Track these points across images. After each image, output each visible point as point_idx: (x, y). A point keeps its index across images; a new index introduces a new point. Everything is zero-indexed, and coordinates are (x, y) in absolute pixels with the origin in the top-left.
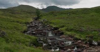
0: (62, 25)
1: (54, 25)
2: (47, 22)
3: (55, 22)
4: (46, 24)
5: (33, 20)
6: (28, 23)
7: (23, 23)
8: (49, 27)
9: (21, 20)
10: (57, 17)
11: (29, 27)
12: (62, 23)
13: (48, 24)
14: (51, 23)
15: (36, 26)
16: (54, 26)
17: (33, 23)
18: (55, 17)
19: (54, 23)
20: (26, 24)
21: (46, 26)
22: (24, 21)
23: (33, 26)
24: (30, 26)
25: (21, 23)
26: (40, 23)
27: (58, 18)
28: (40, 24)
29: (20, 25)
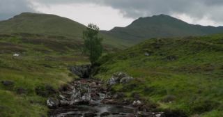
0: (200, 100)
1: (167, 101)
2: (133, 87)
3: (167, 88)
4: (129, 94)
5: (70, 79)
6: (51, 92)
7: (30, 92)
8: (140, 109)
9: (22, 77)
10: (176, 64)
11: (54, 107)
12: (200, 92)
13: (138, 99)
14: (148, 91)
15: (87, 103)
16: (164, 106)
17: (74, 93)
18: (169, 65)
19: (164, 93)
20: (43, 95)
21: (128, 103)
22: (33, 82)
23: (72, 103)
24: (60, 105)
25: (19, 91)
26: (102, 91)
27: (182, 70)
28: (102, 96)
29: (17, 98)
